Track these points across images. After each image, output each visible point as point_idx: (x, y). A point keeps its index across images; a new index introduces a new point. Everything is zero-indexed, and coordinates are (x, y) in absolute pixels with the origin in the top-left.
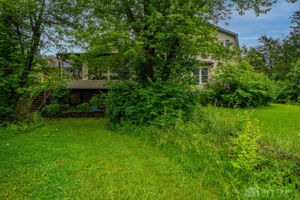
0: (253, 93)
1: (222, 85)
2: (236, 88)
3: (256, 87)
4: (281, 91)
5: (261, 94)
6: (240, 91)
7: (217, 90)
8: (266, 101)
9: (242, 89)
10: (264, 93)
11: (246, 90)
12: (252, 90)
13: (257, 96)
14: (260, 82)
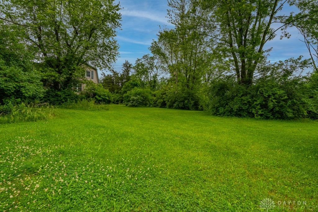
0: (103, 98)
1: (89, 93)
2: (96, 96)
3: (104, 95)
4: (117, 98)
5: (106, 99)
6: (97, 97)
7: (86, 96)
8: (109, 102)
9: (98, 96)
10: (107, 98)
11: (100, 96)
12: (102, 97)
13: (105, 100)
14: (106, 93)
